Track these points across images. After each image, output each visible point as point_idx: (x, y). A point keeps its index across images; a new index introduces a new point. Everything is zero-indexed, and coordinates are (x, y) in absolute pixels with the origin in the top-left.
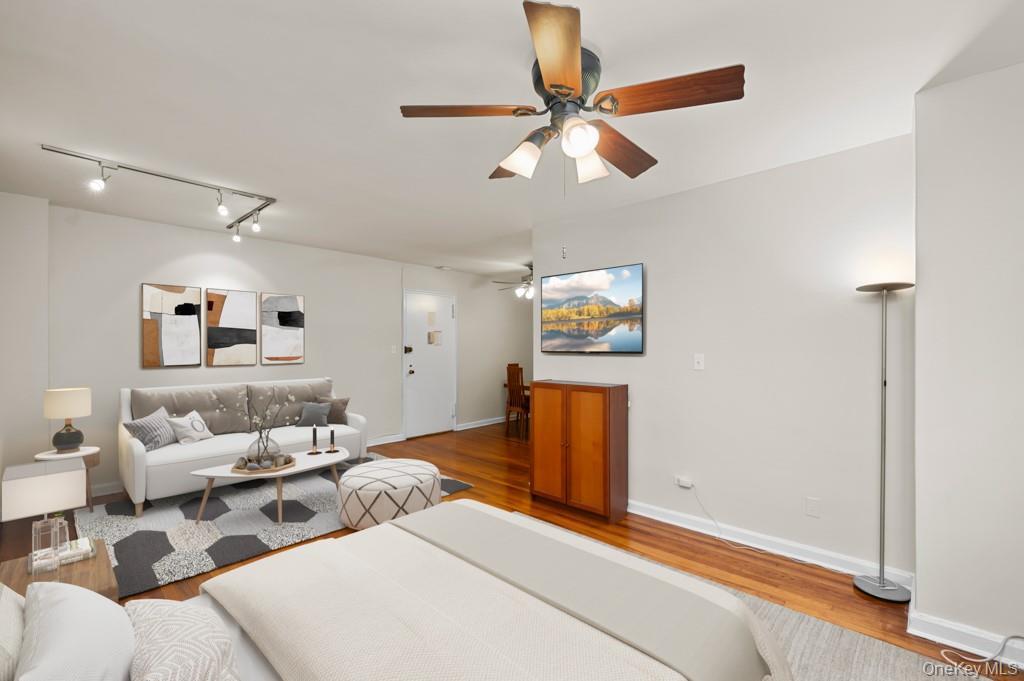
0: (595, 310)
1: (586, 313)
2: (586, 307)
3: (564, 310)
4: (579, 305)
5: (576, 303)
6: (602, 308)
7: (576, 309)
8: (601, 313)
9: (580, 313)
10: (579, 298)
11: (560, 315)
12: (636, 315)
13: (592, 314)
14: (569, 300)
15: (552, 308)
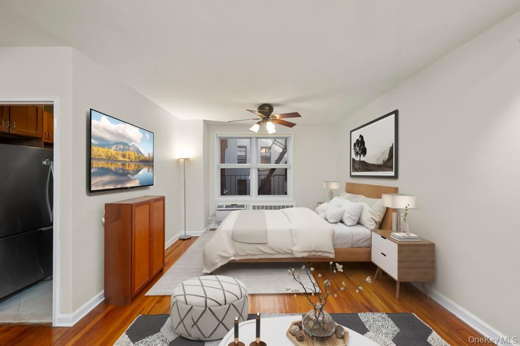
0: (133, 156)
1: (128, 157)
2: (128, 152)
3: (112, 151)
4: (123, 150)
5: (122, 147)
6: (137, 155)
7: (121, 152)
8: (136, 158)
9: (124, 156)
10: (123, 144)
11: (110, 155)
12: (148, 162)
13: (131, 158)
14: (117, 143)
15: (103, 146)
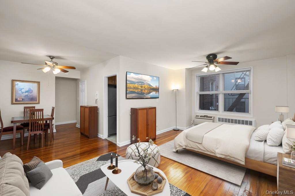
0: (146, 87)
1: (144, 87)
2: (144, 86)
3: (136, 85)
4: (141, 85)
5: (140, 84)
6: (148, 86)
7: (140, 86)
8: (148, 88)
9: (142, 87)
10: (142, 82)
11: (135, 87)
12: (156, 90)
13: (145, 88)
14: (138, 82)
15: (132, 84)
